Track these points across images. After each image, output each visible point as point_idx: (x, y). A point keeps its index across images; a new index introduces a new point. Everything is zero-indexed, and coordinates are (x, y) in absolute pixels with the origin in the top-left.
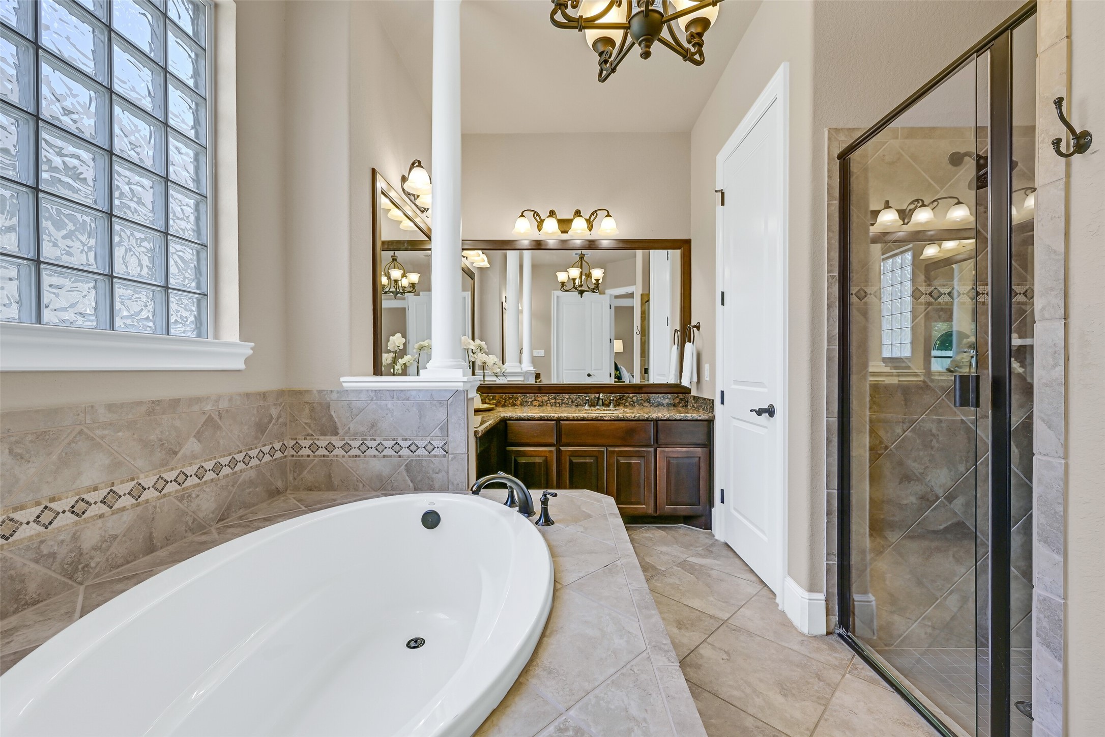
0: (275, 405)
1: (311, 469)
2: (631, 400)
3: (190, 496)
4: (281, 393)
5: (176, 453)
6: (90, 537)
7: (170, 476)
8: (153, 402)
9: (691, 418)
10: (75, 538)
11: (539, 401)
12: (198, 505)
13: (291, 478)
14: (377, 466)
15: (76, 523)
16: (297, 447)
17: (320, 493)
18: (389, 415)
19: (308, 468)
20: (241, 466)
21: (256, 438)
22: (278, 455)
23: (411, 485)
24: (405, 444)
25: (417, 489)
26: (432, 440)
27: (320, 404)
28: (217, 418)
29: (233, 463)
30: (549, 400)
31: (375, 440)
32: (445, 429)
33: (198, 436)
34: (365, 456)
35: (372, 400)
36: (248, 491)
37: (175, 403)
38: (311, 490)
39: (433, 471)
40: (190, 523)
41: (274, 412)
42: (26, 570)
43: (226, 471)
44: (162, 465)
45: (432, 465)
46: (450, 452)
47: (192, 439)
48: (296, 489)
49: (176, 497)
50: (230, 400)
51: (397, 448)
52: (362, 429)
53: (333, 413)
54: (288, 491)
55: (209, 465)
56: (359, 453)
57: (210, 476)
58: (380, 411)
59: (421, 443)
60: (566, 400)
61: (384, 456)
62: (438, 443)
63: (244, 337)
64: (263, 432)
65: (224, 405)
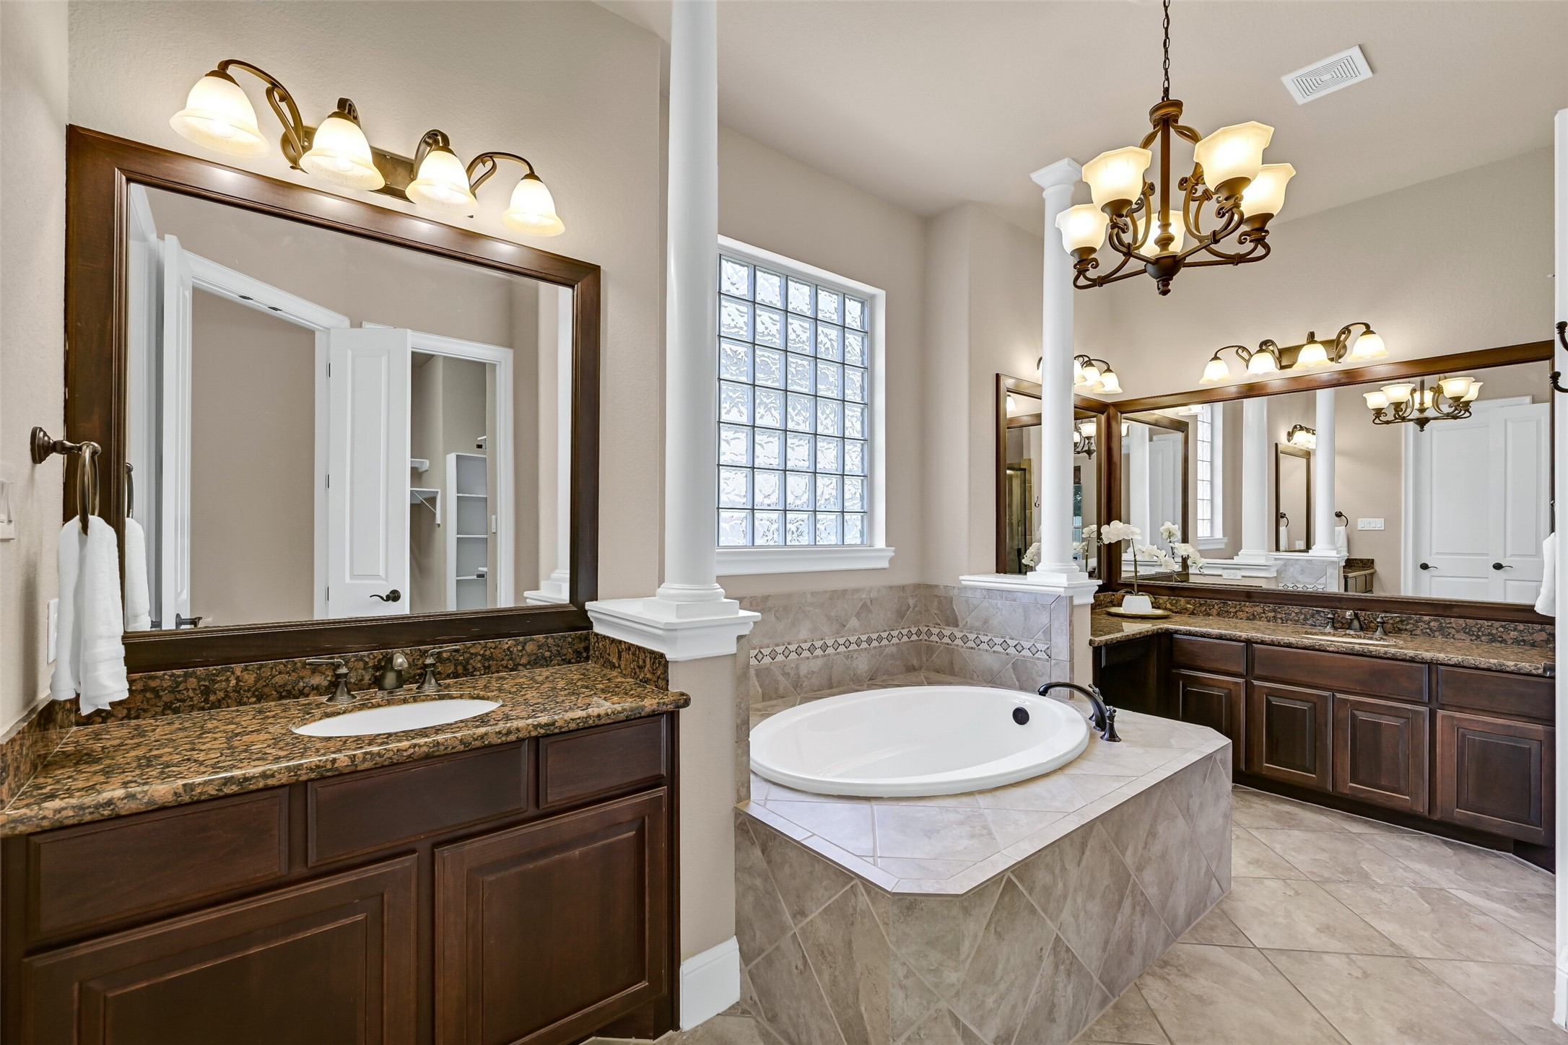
0: (912, 596)
1: (939, 653)
2: (1427, 626)
3: (852, 657)
4: (918, 586)
5: (844, 626)
6: (803, 670)
7: (841, 641)
8: (833, 591)
9: (1513, 668)
10: (797, 667)
11: (1247, 612)
12: (857, 665)
13: (925, 659)
14: (988, 660)
15: (797, 659)
16: (929, 633)
17: (944, 676)
18: (999, 613)
19: (937, 653)
20: (885, 642)
21: (896, 622)
22: (914, 638)
23: (1017, 683)
24: (1012, 643)
25: (1022, 689)
26: (1036, 643)
27: (945, 597)
28: (869, 604)
29: (880, 639)
30: (1264, 613)
31: (987, 635)
32: (1048, 633)
33: (858, 616)
34: (979, 649)
35: (985, 598)
36: (890, 662)
37: (844, 592)
38: (938, 672)
39: (1037, 673)
40: (852, 675)
41: (911, 602)
42: (779, 679)
43: (875, 644)
44: (838, 633)
45: (1035, 667)
46: (1052, 657)
47: (854, 618)
48: (928, 669)
49: (845, 656)
50: (879, 591)
51: (1005, 645)
52: (977, 624)
53: (954, 607)
54: (922, 670)
55: (864, 638)
56: (974, 645)
57: (864, 645)
58: (991, 609)
59: (1027, 645)
60: (1293, 614)
61: (994, 652)
62: (1041, 646)
63: (888, 544)
64: (902, 617)
65: (873, 595)
